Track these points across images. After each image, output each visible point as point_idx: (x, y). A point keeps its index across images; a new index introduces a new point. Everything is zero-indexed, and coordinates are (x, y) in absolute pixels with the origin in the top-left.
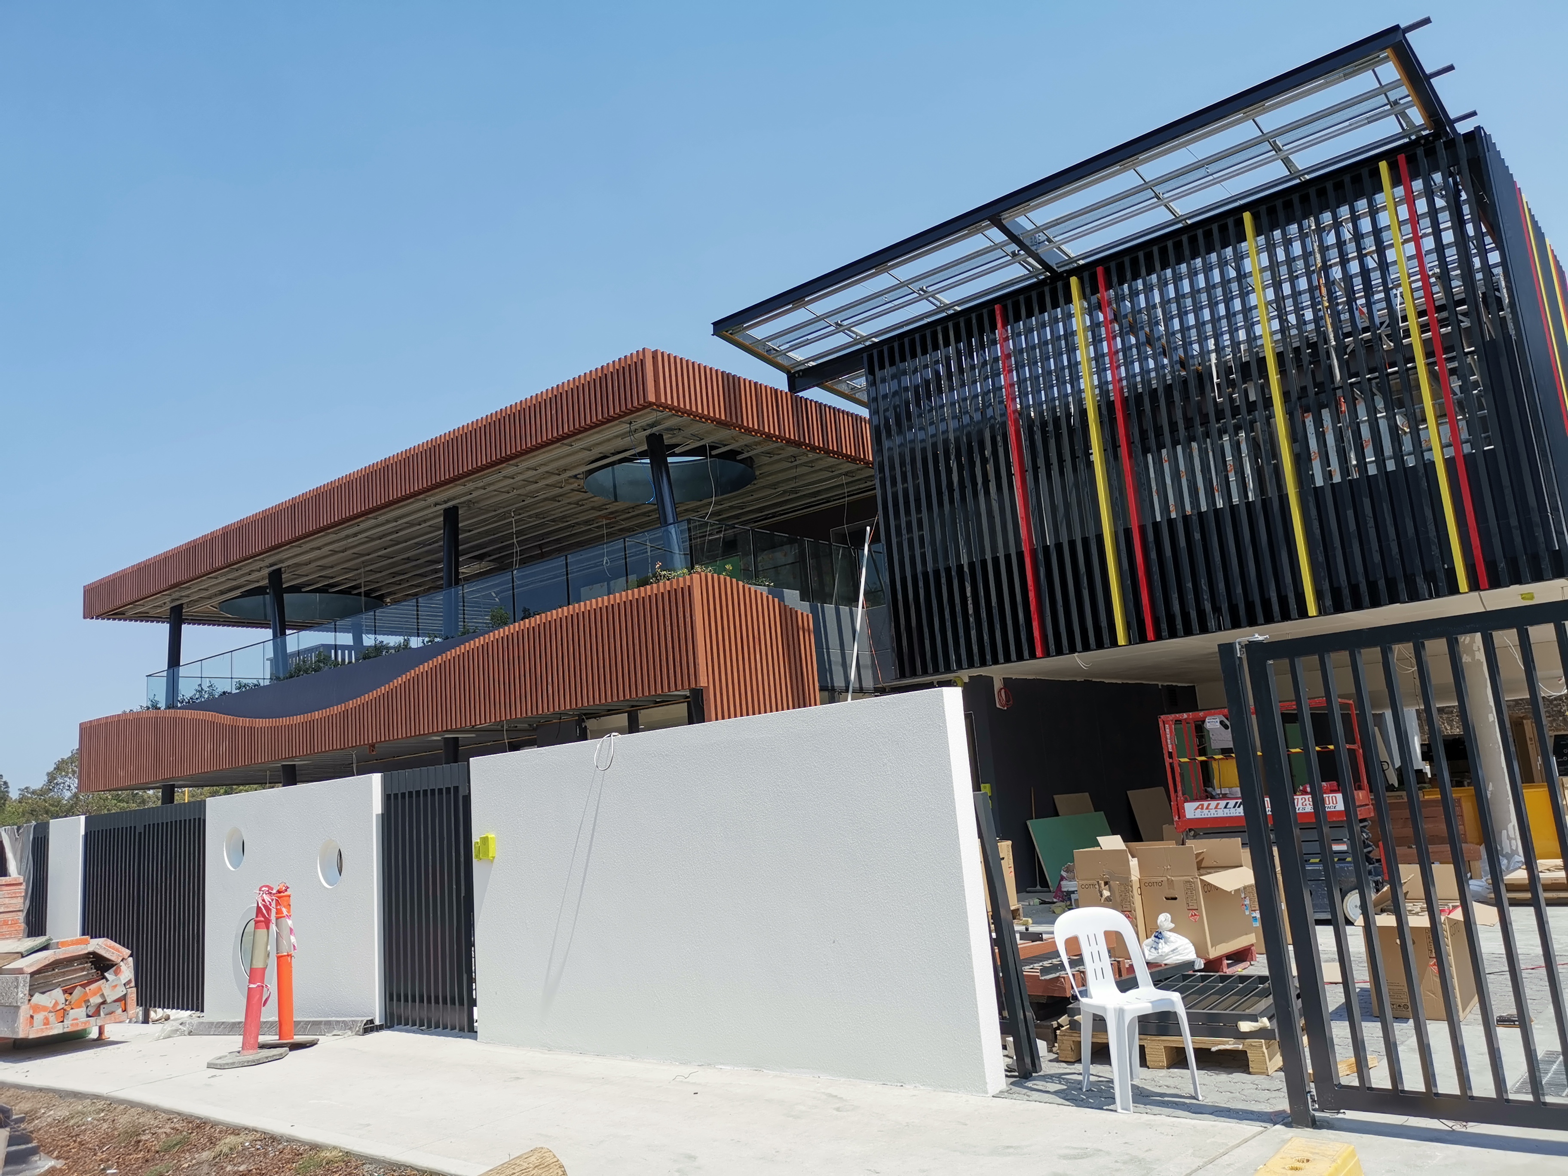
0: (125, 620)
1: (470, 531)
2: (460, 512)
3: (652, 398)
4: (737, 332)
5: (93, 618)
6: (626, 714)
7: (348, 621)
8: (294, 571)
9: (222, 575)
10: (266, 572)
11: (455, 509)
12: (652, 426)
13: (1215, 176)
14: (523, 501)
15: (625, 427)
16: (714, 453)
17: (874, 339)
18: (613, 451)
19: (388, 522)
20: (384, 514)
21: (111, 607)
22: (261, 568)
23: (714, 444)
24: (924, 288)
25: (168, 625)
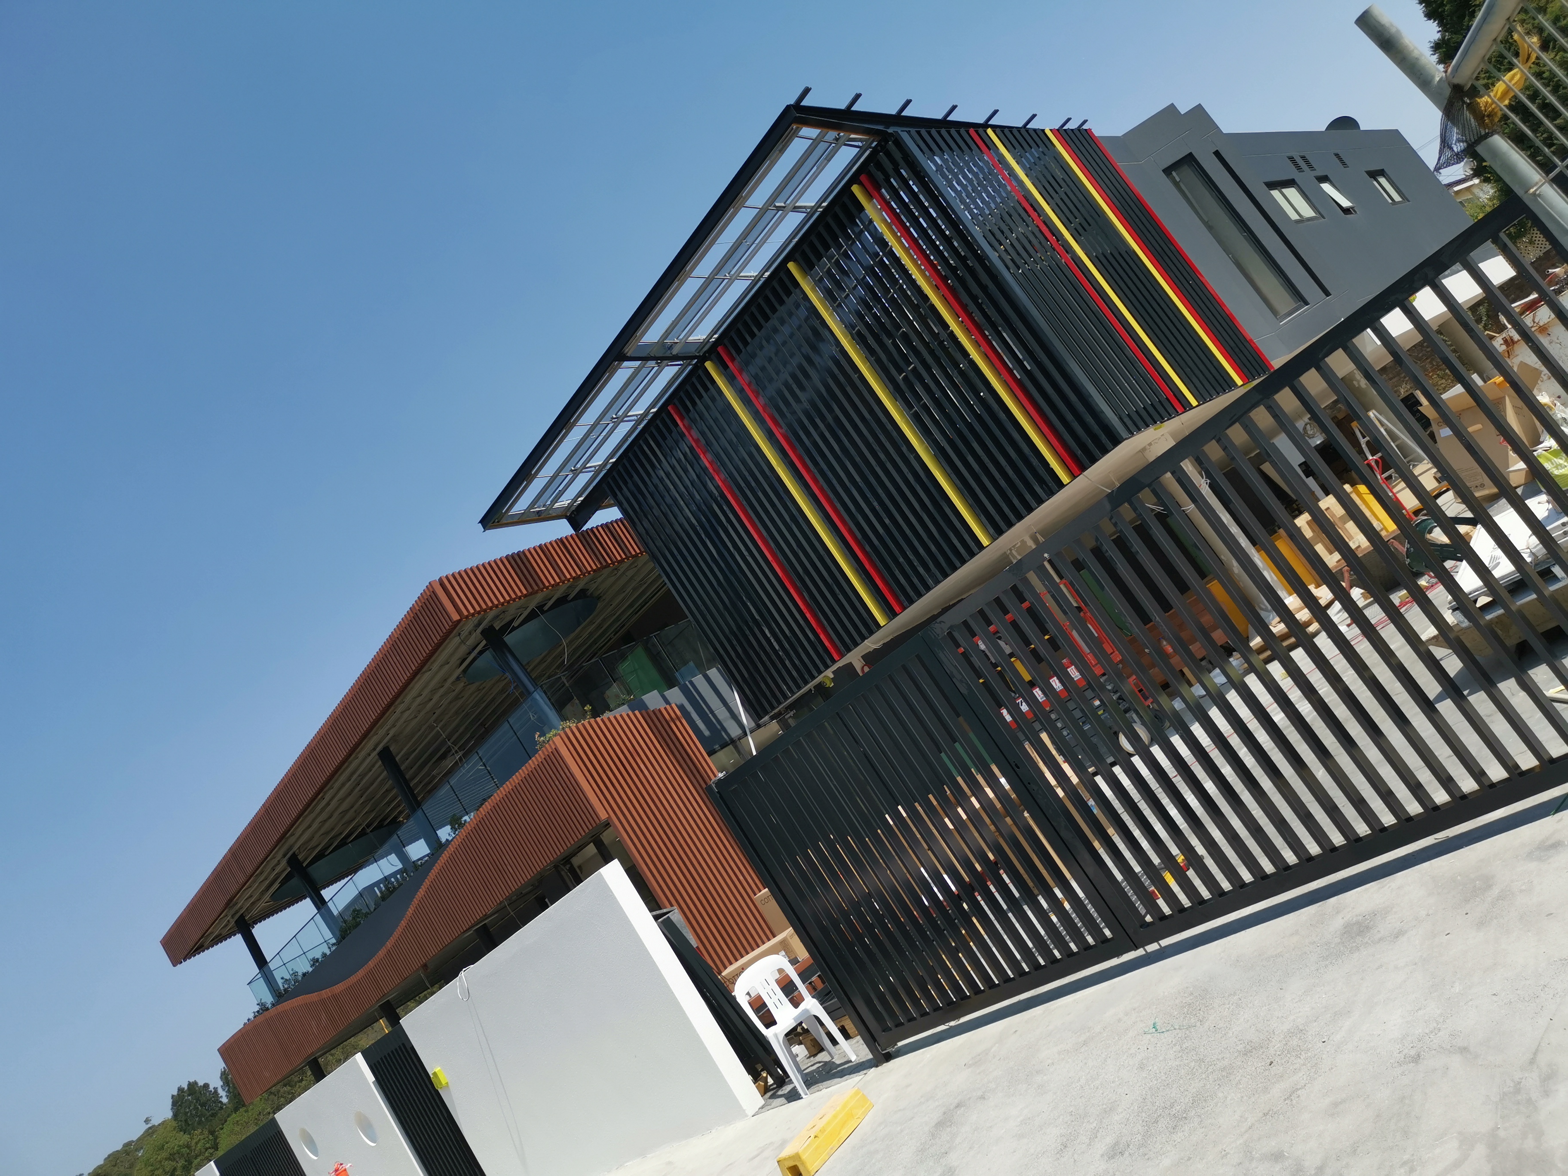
0: (208, 949)
1: (415, 750)
2: (391, 749)
3: (456, 617)
4: (502, 518)
5: (181, 962)
6: (592, 843)
7: (386, 847)
8: (306, 848)
9: (254, 881)
10: (284, 862)
11: (386, 749)
12: (479, 624)
13: (757, 242)
14: (434, 713)
15: (457, 640)
16: (546, 608)
17: (611, 461)
18: (468, 651)
19: (343, 785)
20: (336, 780)
21: (192, 944)
22: (279, 861)
23: (540, 604)
24: (614, 416)
25: (240, 935)
